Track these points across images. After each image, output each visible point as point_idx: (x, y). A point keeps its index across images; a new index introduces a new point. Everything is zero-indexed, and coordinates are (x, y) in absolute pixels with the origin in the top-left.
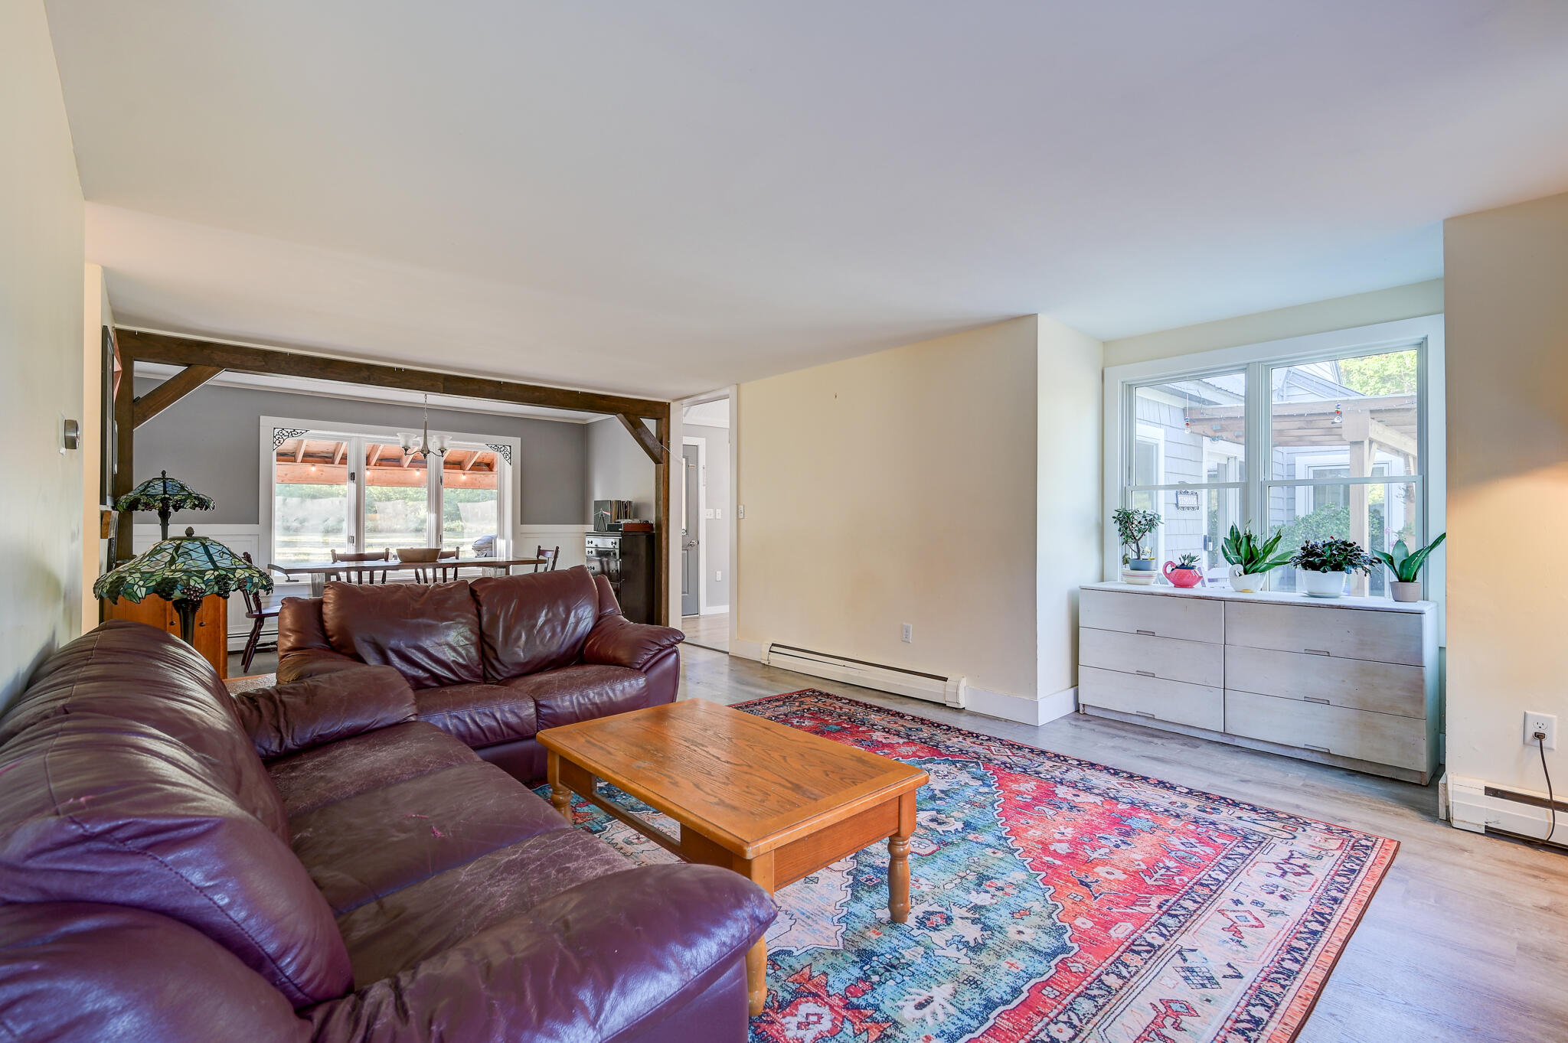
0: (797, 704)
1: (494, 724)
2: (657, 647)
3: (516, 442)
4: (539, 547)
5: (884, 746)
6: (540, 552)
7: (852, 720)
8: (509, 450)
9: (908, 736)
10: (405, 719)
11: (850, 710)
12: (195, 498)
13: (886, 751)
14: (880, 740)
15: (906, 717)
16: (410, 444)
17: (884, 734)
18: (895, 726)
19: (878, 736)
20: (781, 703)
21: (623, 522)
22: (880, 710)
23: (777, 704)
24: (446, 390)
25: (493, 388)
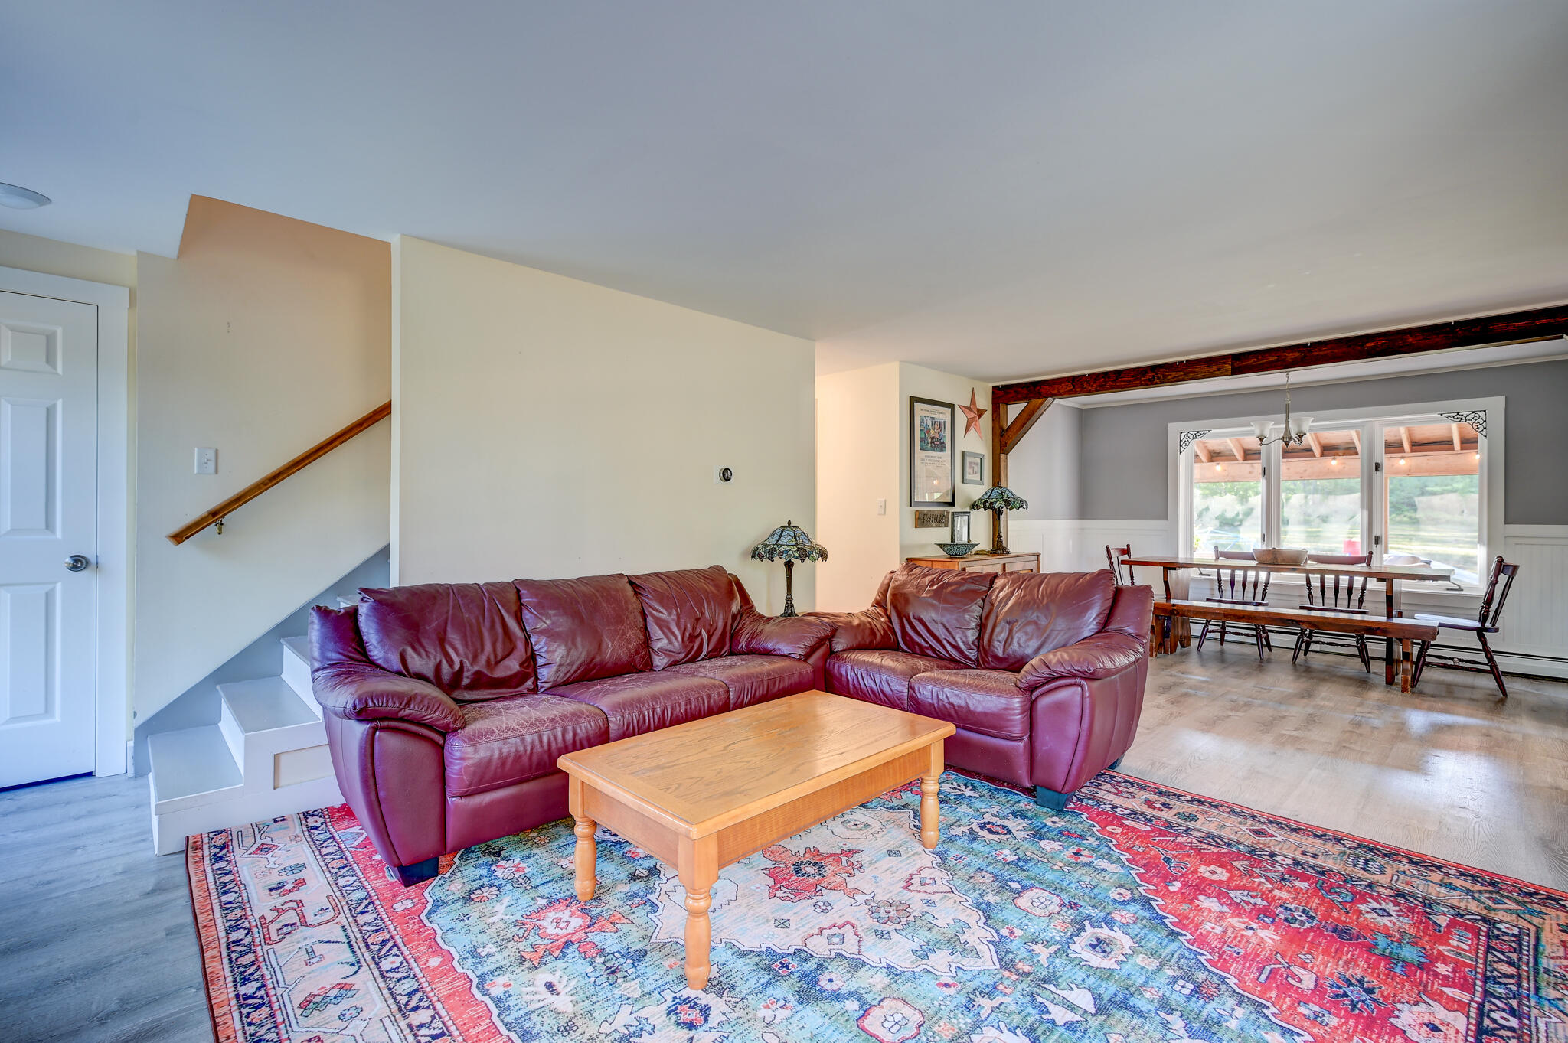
3: (1497, 404)
8: (1483, 417)
10: (789, 653)
16: (1267, 433)
24: (1236, 371)
25: (1297, 354)
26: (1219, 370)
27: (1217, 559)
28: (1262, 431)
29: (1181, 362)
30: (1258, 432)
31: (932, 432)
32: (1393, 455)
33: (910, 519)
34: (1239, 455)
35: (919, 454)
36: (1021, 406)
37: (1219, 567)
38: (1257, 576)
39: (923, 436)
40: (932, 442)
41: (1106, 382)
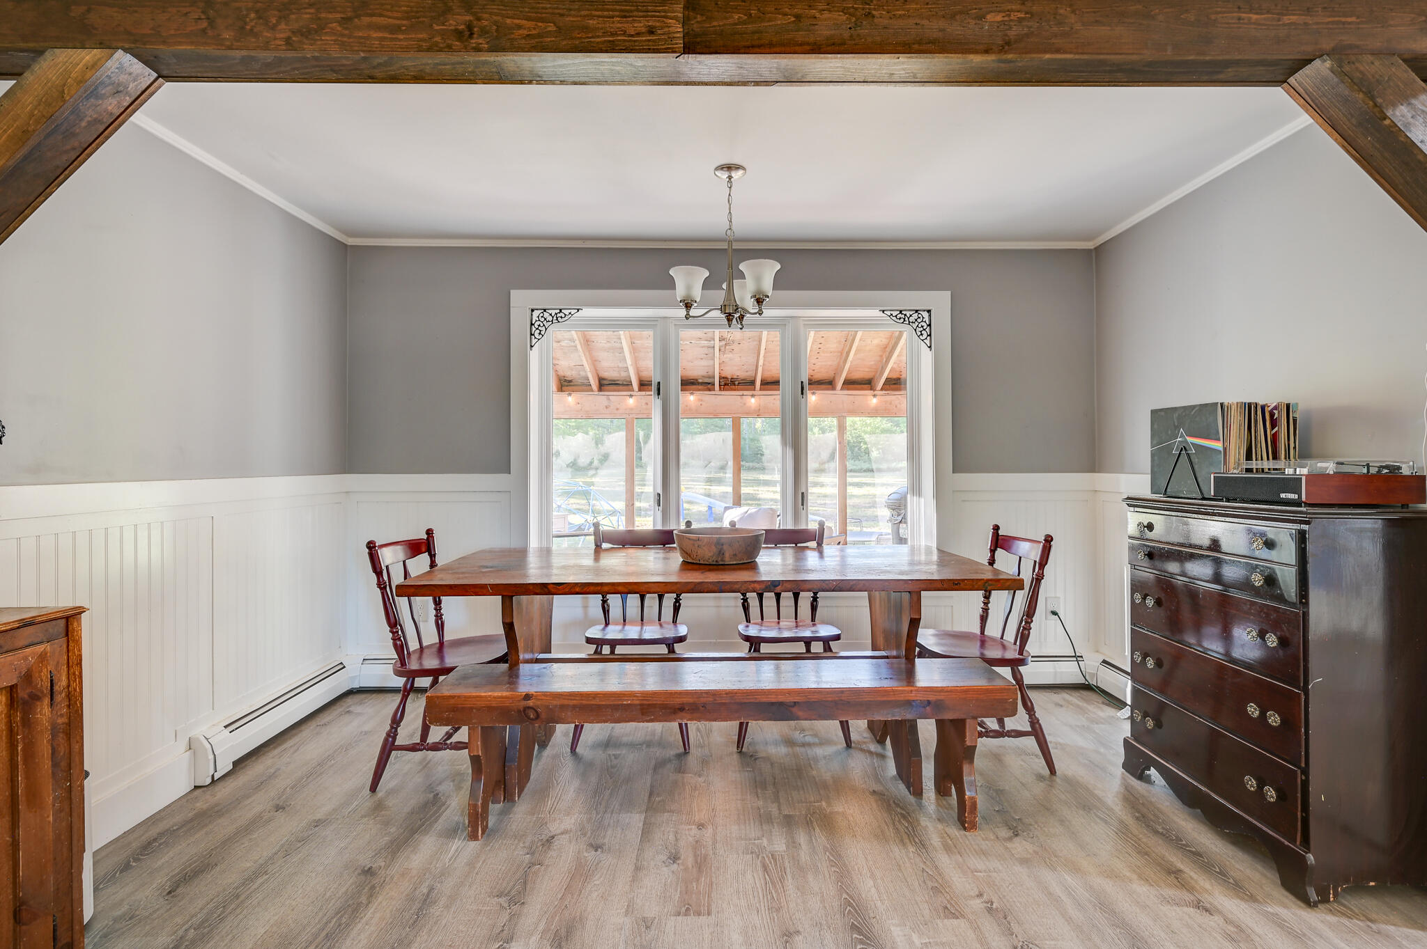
3: (939, 302)
4: (996, 528)
6: (999, 541)
8: (927, 319)
26: (651, 30)
32: (745, 393)
34: (594, 384)
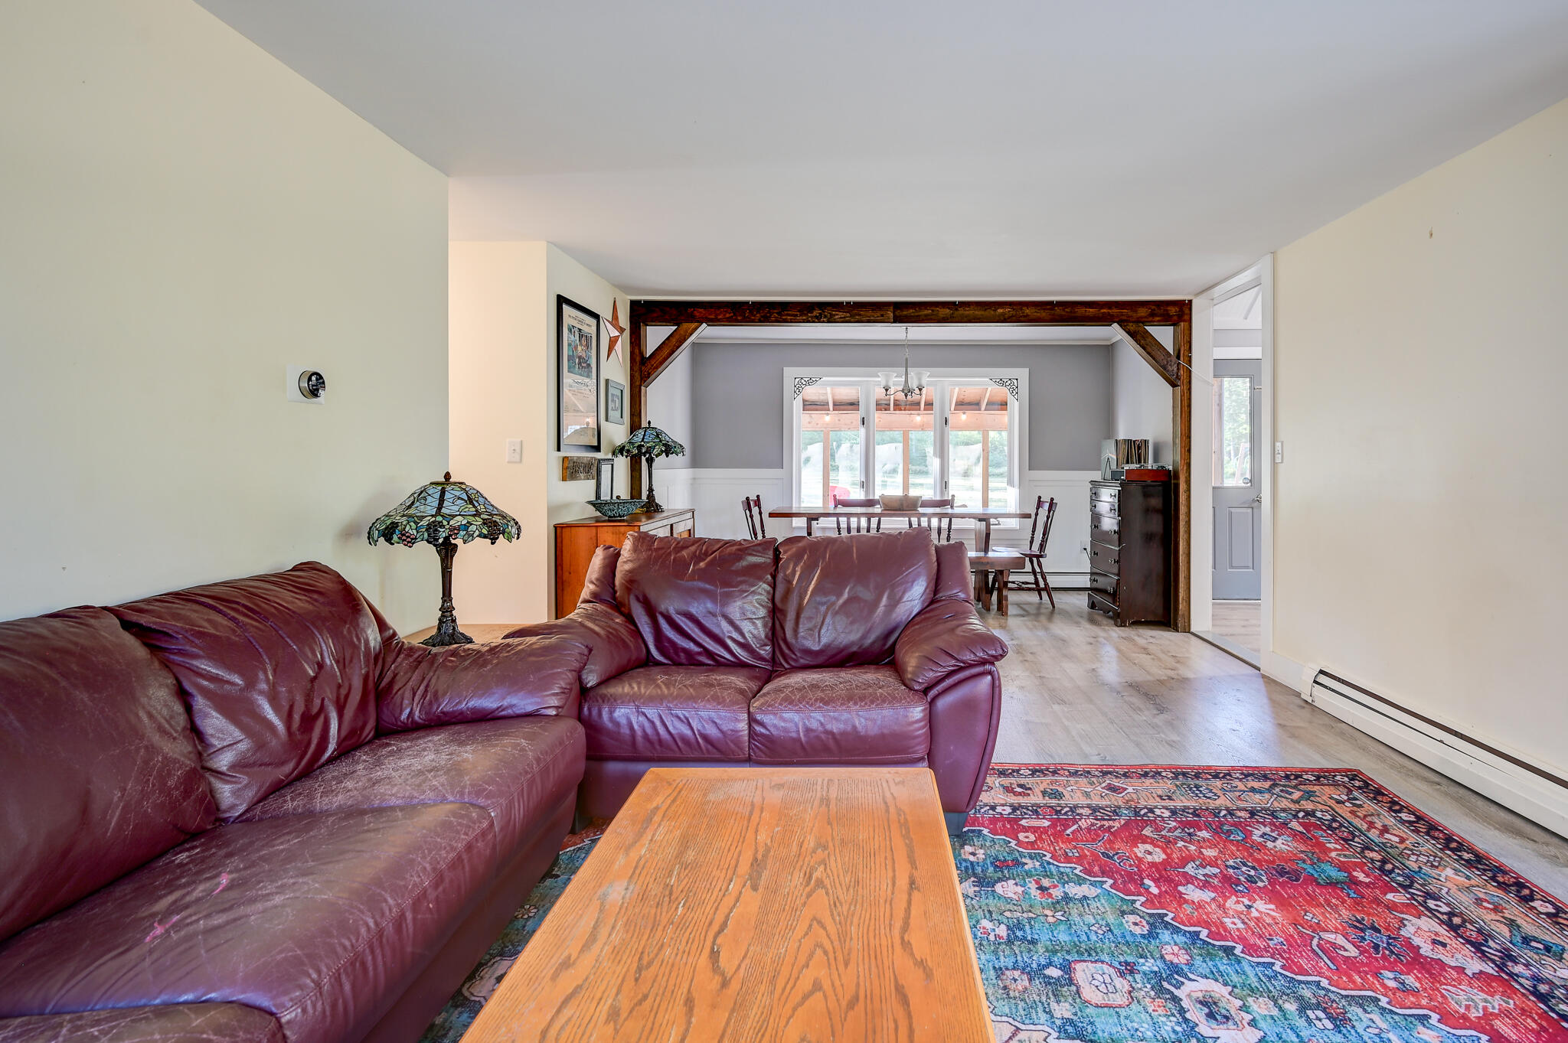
0: (1297, 795)
1: (688, 732)
2: (953, 662)
3: (1022, 374)
4: (1040, 498)
5: (1417, 961)
7: (1389, 867)
8: (1016, 384)
9: (1507, 956)
10: (537, 710)
11: (1402, 840)
12: (663, 445)
13: (1410, 980)
14: (1417, 941)
15: (1536, 904)
16: (891, 384)
17: (1442, 930)
18: (1489, 917)
19: (1420, 931)
20: (1267, 784)
21: (1127, 467)
22: (1478, 861)
23: (1256, 785)
24: (897, 320)
25: (947, 311)
26: (882, 315)
27: (836, 506)
28: (887, 381)
29: (848, 303)
30: (883, 383)
31: (579, 348)
32: (913, 412)
33: (556, 470)
35: (568, 379)
36: (669, 330)
37: (837, 515)
38: (859, 522)
39: (571, 353)
40: (580, 363)
41: (771, 314)
